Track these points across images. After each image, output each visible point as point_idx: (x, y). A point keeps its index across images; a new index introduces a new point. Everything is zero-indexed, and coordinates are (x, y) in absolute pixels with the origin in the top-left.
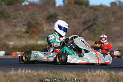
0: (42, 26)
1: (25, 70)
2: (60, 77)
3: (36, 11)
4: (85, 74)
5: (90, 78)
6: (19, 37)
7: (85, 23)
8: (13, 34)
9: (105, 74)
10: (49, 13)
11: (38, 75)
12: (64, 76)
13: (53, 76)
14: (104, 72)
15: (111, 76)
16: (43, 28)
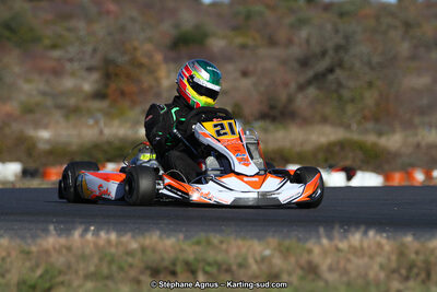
0: (152, 71)
1: (96, 233)
2: (220, 258)
3: (133, 19)
4: (310, 244)
5: (329, 261)
6: (72, 112)
7: (304, 63)
8: (49, 102)
9: (380, 246)
10: (177, 26)
11: (143, 249)
12: (234, 251)
13: (194, 252)
14: (378, 238)
15: (401, 254)
16: (157, 80)
